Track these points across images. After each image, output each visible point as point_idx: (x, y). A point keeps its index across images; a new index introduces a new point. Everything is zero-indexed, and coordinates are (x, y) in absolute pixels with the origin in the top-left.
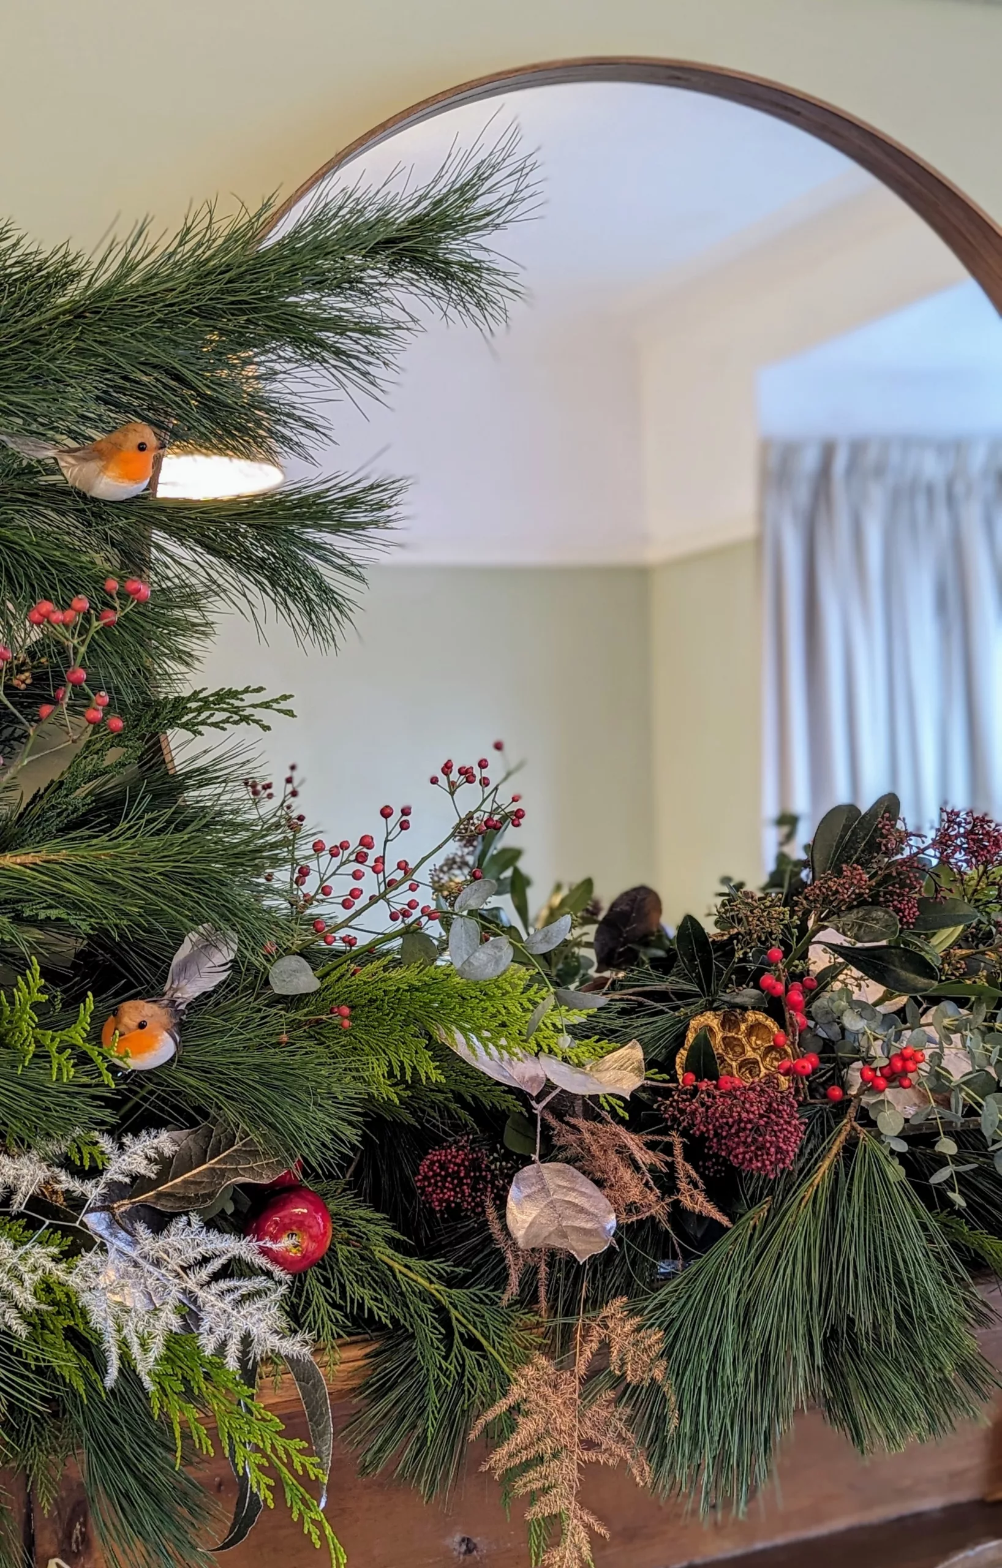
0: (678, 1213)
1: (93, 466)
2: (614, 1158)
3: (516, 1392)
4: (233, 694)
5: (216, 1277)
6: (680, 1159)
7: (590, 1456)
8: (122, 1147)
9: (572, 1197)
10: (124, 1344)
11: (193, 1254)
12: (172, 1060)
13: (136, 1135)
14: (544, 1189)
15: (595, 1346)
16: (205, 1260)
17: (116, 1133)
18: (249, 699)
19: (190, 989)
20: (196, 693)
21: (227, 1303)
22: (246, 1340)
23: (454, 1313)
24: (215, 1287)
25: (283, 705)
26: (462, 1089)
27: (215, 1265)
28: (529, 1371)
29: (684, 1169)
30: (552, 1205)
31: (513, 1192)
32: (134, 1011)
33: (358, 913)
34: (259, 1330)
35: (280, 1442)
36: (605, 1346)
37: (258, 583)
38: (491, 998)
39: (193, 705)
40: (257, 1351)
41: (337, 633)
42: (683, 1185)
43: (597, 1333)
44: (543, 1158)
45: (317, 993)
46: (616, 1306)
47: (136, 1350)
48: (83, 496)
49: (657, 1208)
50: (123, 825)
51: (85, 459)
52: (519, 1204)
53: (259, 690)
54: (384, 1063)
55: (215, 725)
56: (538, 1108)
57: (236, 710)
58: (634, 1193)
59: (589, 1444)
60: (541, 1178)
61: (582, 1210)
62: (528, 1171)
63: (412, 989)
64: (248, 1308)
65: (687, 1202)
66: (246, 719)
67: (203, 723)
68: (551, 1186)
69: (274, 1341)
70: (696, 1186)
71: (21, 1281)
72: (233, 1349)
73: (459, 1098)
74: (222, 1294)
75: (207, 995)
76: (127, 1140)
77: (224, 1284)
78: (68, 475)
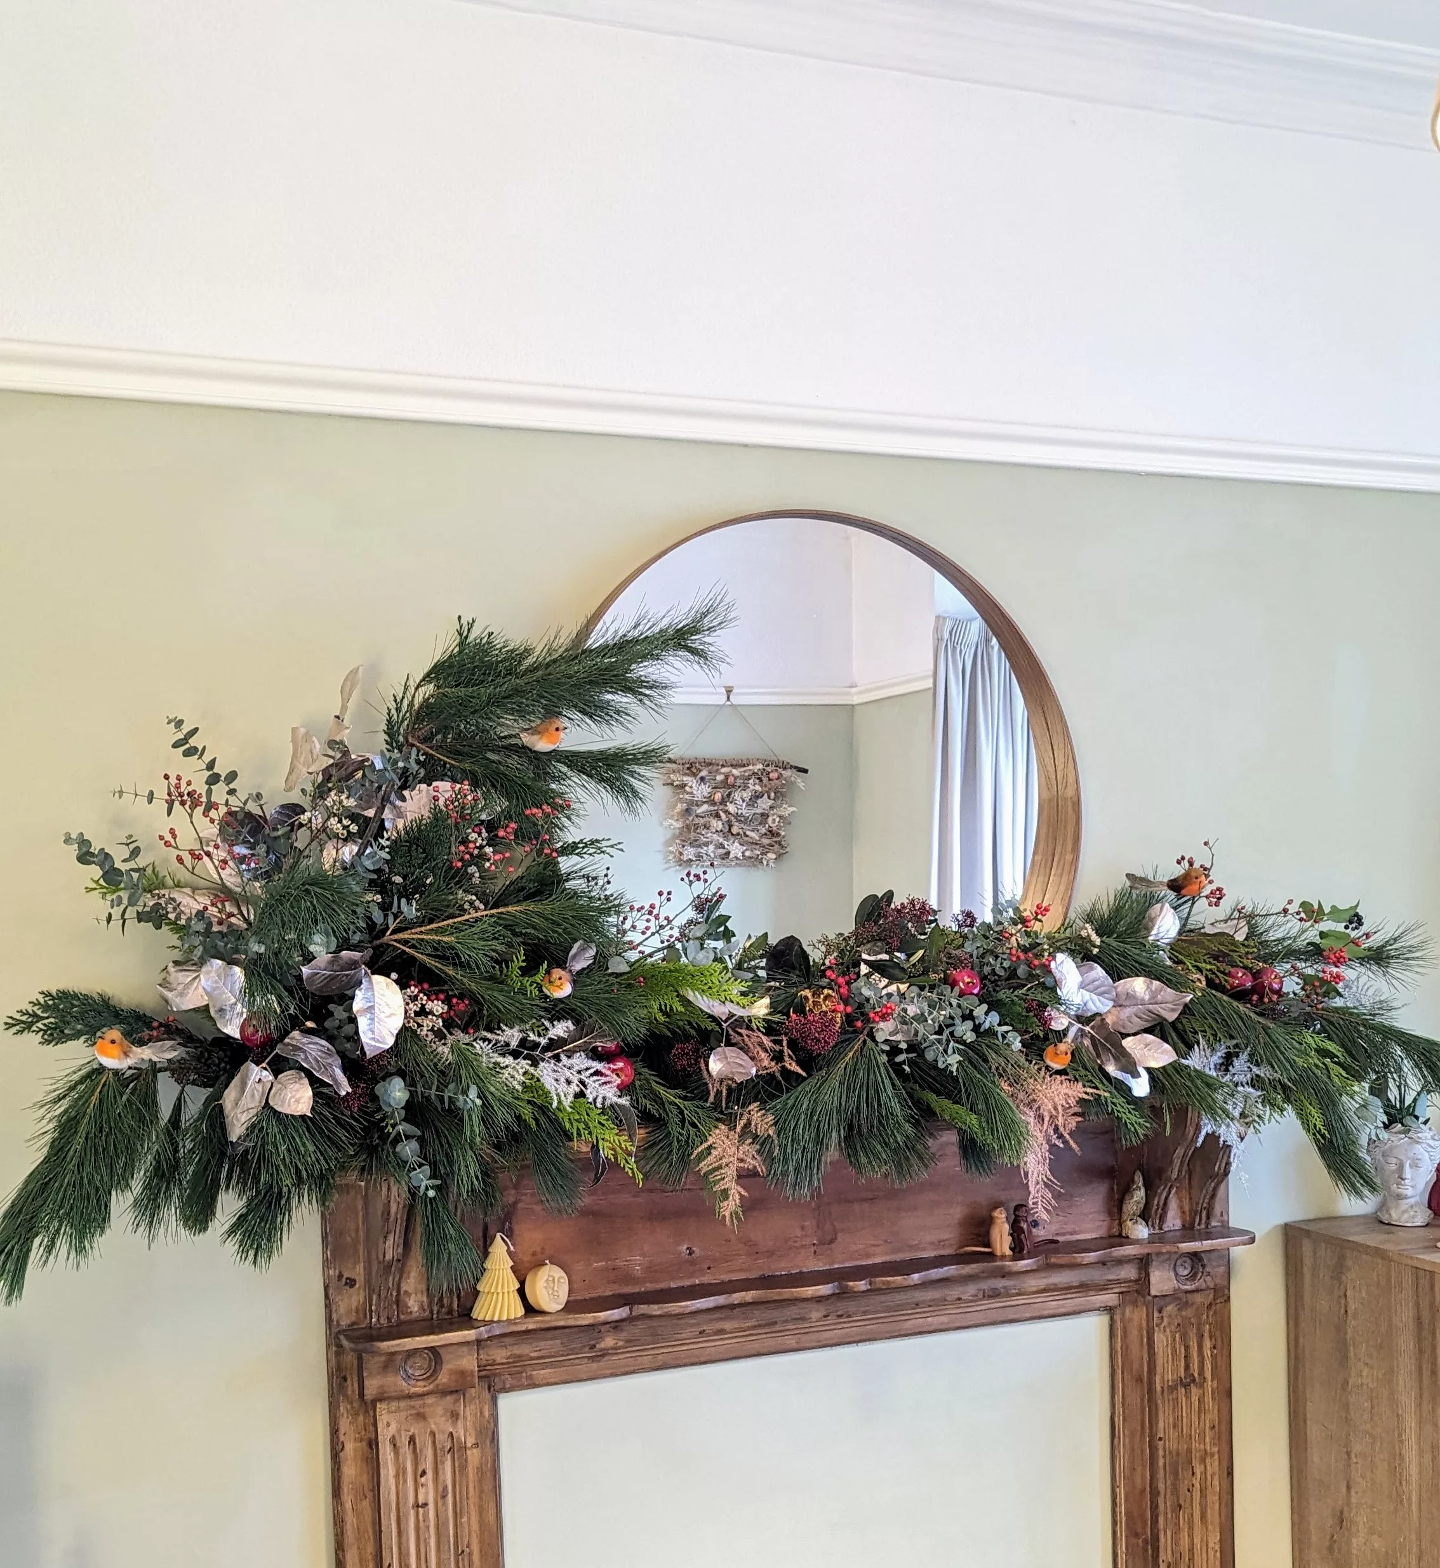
0: (784, 1071)
1: (536, 737)
2: (759, 1048)
3: (711, 1140)
4: (597, 841)
5: (592, 1075)
6: (786, 1048)
7: (742, 1165)
8: (553, 1025)
9: (737, 1061)
10: (558, 1095)
11: (583, 1067)
12: (570, 995)
13: (559, 1021)
14: (726, 1058)
15: (745, 1121)
16: (587, 1069)
17: (551, 1021)
18: (604, 843)
19: (578, 966)
20: (581, 840)
21: (596, 1085)
22: (604, 1098)
23: (686, 1112)
24: (592, 1079)
25: (619, 847)
26: (692, 1020)
27: (592, 1071)
28: (717, 1131)
29: (787, 1051)
30: (728, 1063)
31: (712, 1057)
32: (557, 973)
33: (647, 939)
34: (609, 1095)
35: (616, 1138)
36: (749, 1123)
37: (605, 787)
38: (705, 976)
39: (581, 845)
40: (608, 1103)
41: (640, 811)
42: (786, 1058)
43: (746, 1117)
44: (725, 1046)
45: (629, 972)
46: (754, 1106)
47: (563, 1098)
48: (530, 750)
49: (774, 1068)
50: (554, 897)
51: (532, 734)
52: (715, 1061)
53: (609, 839)
54: (658, 1003)
55: (590, 854)
56: (725, 1025)
57: (599, 848)
58: (766, 1063)
59: (741, 1160)
60: (725, 1053)
61: (741, 1065)
62: (719, 1049)
63: (671, 971)
64: (605, 1087)
65: (788, 1066)
66: (603, 852)
67: (585, 853)
68: (728, 1056)
69: (615, 1099)
70: (792, 1059)
71: (518, 1071)
72: (599, 1100)
73: (690, 1023)
74: (594, 1082)
75: (583, 969)
76: (555, 1023)
77: (595, 1078)
78: (524, 740)
